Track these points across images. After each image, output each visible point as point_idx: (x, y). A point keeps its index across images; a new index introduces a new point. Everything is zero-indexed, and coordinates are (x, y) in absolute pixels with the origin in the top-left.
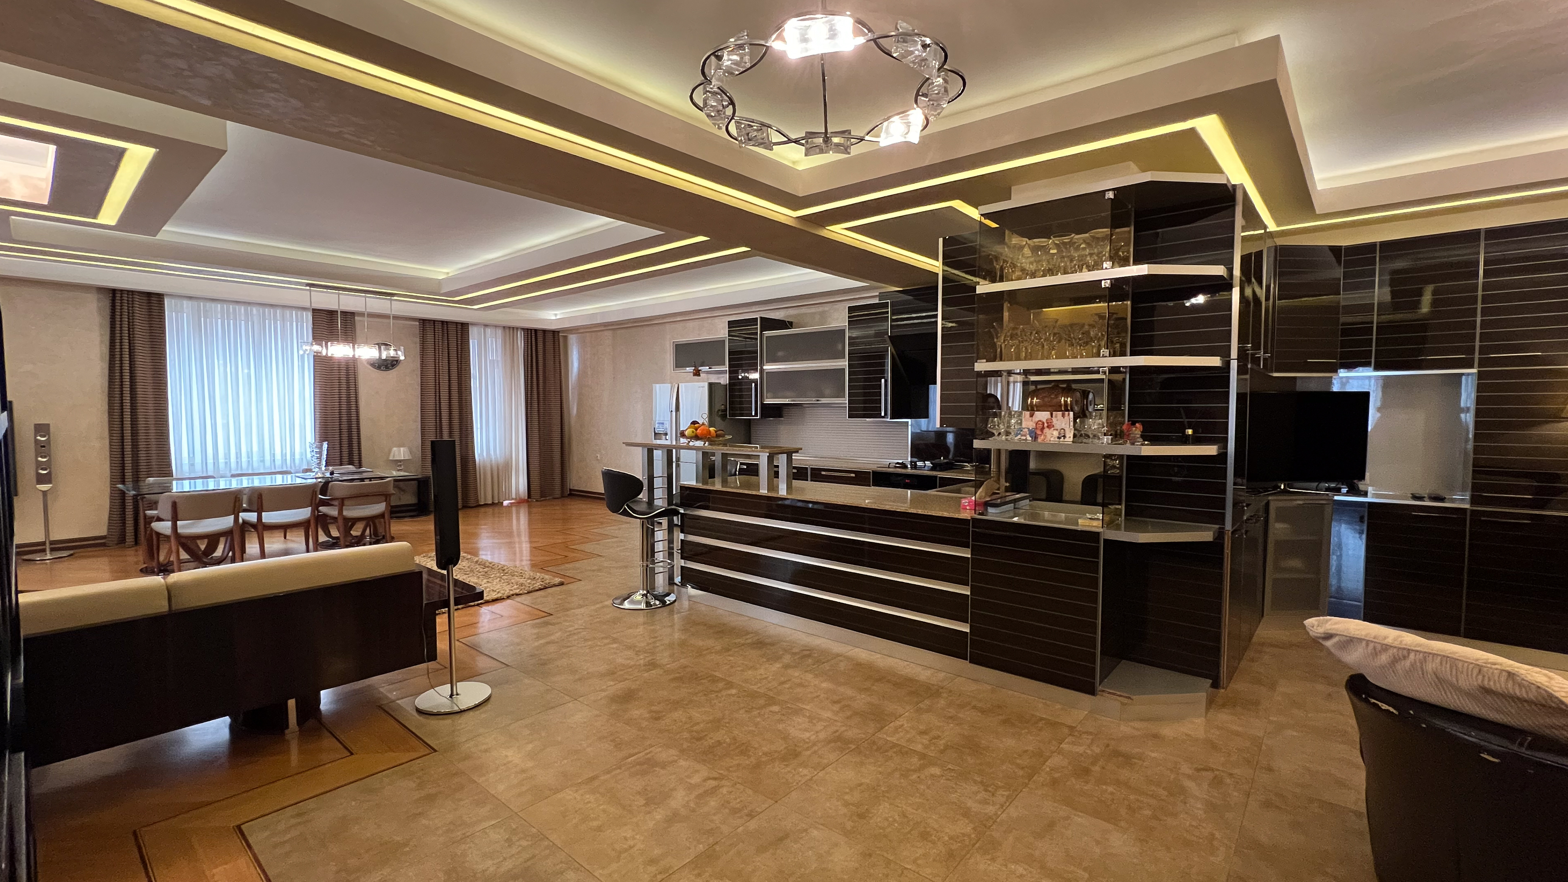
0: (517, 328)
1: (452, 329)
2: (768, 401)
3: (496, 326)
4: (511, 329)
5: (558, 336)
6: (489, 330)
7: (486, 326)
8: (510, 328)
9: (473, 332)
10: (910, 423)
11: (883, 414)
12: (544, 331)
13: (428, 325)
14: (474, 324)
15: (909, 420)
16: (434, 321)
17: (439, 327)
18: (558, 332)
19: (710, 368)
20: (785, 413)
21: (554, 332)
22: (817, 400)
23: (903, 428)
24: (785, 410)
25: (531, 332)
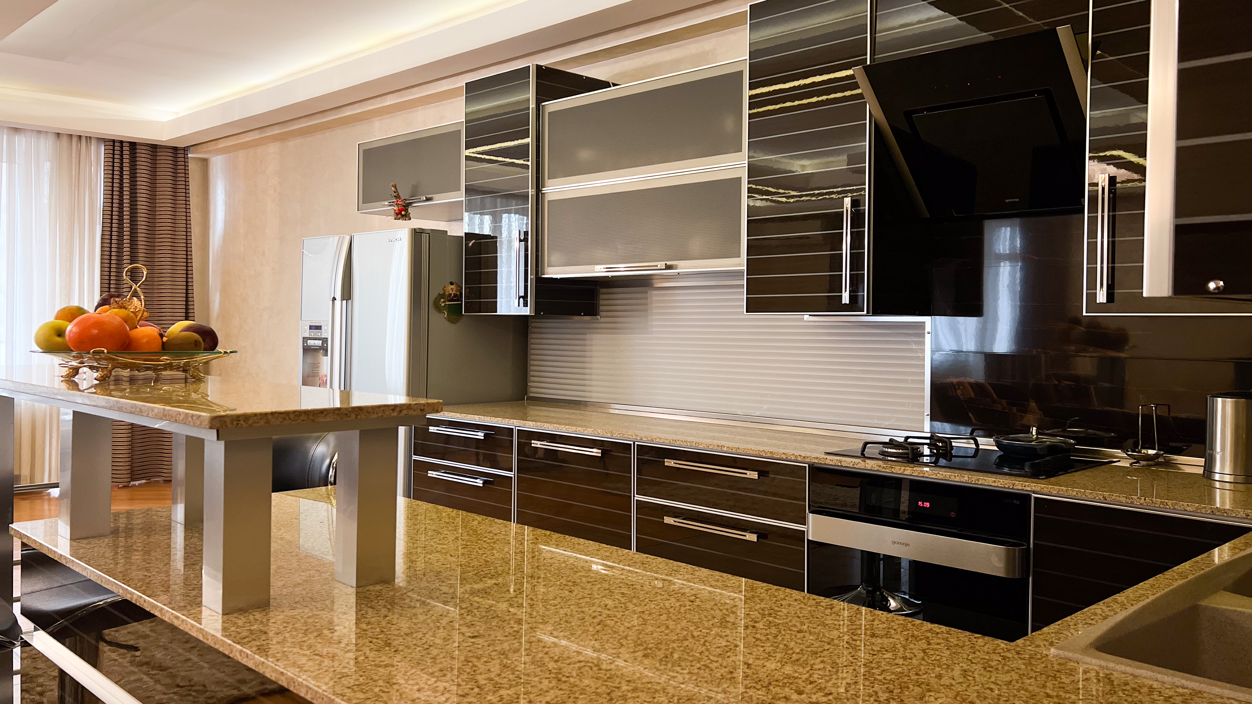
0: (89, 139)
2: (554, 272)
4: (75, 140)
5: (186, 158)
8: (80, 137)
10: (928, 328)
11: (846, 298)
12: (154, 148)
15: (927, 320)
18: (186, 150)
19: (428, 199)
20: (602, 302)
21: (175, 149)
22: (668, 267)
23: (907, 343)
24: (602, 296)
25: (122, 147)
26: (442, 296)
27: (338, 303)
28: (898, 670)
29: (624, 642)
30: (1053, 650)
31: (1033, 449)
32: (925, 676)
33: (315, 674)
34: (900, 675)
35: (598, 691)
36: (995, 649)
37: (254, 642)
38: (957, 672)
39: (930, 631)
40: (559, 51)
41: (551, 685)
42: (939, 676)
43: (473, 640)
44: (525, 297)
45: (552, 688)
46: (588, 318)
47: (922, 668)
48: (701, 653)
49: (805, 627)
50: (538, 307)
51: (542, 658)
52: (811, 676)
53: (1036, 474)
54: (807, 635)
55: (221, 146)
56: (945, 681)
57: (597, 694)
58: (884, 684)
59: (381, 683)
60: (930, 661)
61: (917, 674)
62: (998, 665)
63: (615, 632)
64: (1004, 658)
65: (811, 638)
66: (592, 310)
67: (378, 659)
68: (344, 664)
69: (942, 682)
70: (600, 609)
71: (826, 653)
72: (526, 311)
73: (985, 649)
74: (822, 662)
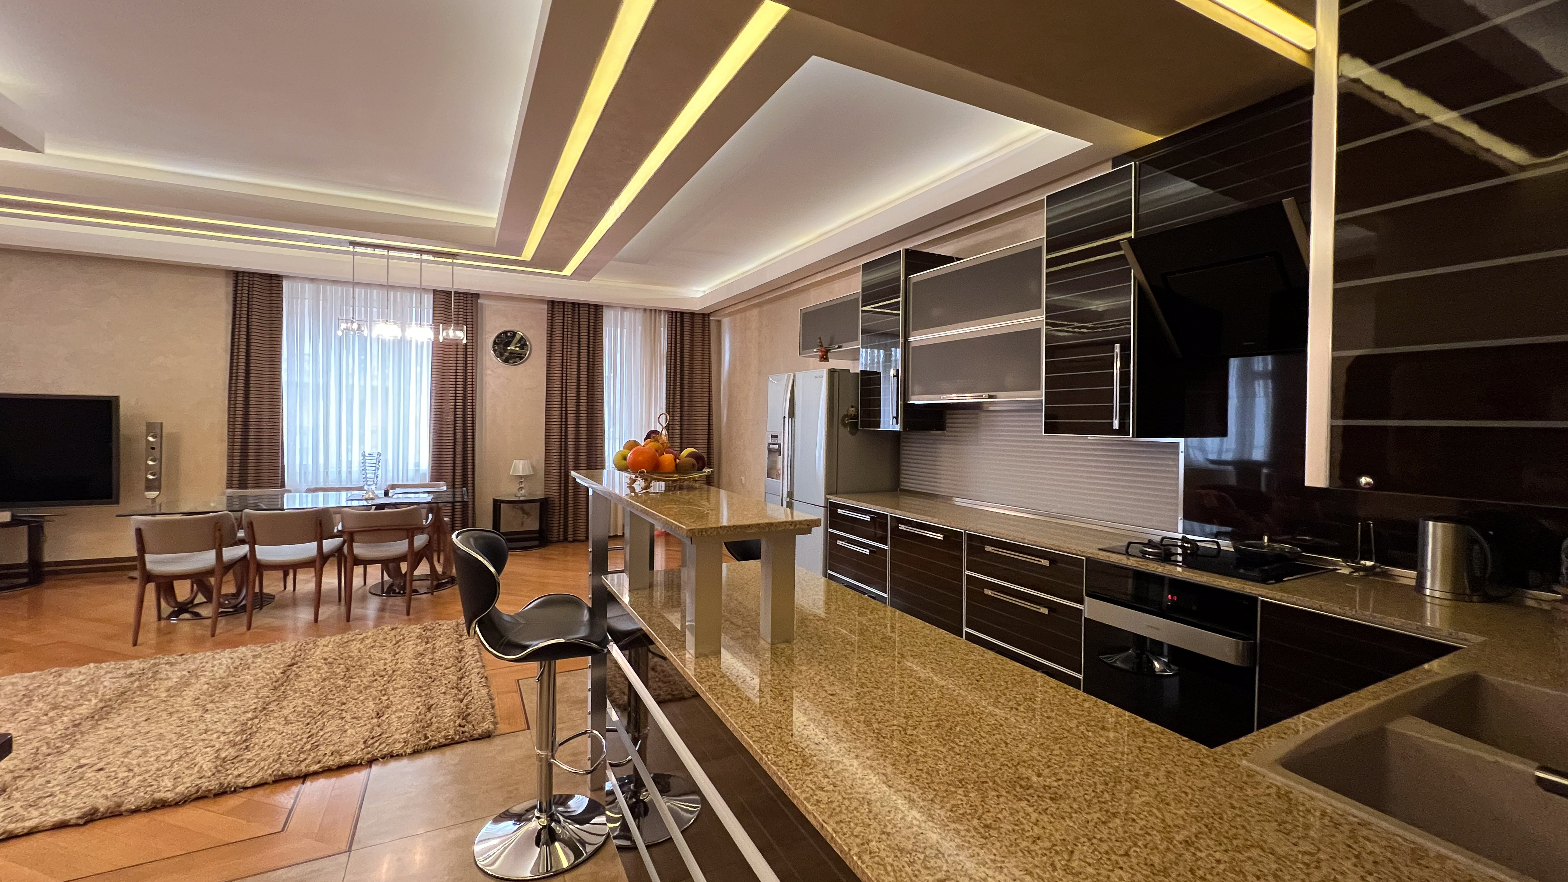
0: (660, 311)
1: (584, 311)
2: (916, 400)
3: (636, 309)
4: (653, 313)
5: (709, 320)
6: (627, 314)
7: (625, 308)
8: (651, 310)
9: (608, 317)
10: (1182, 447)
11: (1116, 425)
12: (693, 314)
13: (558, 310)
14: (609, 306)
15: (1181, 441)
16: (564, 303)
17: (569, 309)
18: (709, 315)
19: (840, 347)
20: (948, 421)
21: (704, 315)
22: (990, 397)
23: (1164, 459)
24: (948, 416)
25: (676, 315)
26: (846, 416)
27: (787, 420)
28: (1117, 764)
29: (925, 711)
30: (1244, 762)
31: (1263, 555)
32: (1135, 773)
33: (736, 712)
34: (1118, 769)
35: (902, 753)
36: (1197, 754)
37: (708, 683)
38: (1162, 773)
39: (1148, 729)
40: (920, 236)
41: (872, 743)
42: (1147, 775)
43: (831, 697)
44: (897, 418)
45: (872, 746)
46: (940, 432)
47: (1136, 764)
48: (975, 729)
49: (1053, 715)
50: (905, 425)
51: (871, 718)
52: (1049, 761)
53: (1264, 580)
54: (1054, 721)
55: (727, 312)
56: (1151, 779)
57: (900, 755)
58: (1103, 776)
59: (771, 726)
60: (1143, 760)
61: (1130, 770)
62: (1197, 770)
63: (921, 702)
64: (1203, 763)
65: (1056, 724)
66: (941, 427)
67: (773, 706)
68: (753, 708)
69: (1148, 781)
70: (914, 681)
71: (1065, 740)
72: (897, 428)
73: (1189, 753)
74: (1061, 748)
